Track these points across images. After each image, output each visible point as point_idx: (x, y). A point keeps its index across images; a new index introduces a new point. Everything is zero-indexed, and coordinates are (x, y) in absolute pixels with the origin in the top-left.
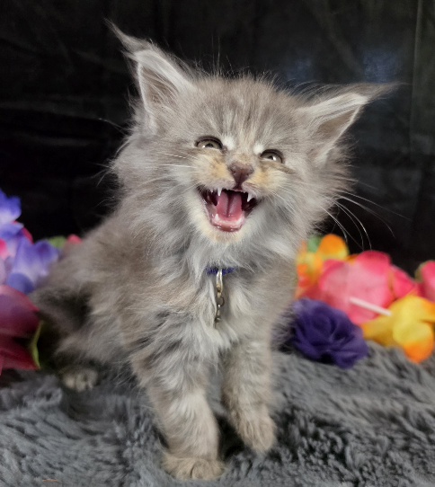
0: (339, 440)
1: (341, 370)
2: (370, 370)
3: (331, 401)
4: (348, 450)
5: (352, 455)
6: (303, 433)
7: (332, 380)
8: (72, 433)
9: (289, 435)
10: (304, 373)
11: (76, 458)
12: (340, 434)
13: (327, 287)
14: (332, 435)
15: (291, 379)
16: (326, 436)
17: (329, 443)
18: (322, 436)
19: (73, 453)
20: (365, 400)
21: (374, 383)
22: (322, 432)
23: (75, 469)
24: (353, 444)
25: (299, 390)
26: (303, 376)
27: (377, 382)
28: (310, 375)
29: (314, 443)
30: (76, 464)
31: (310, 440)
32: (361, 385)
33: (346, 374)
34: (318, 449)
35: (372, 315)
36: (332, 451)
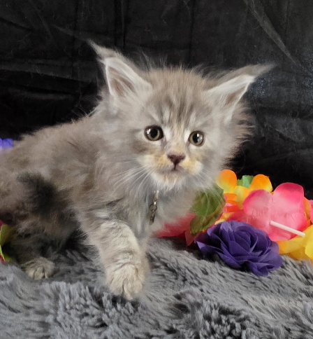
0: (238, 325)
1: (256, 277)
2: (281, 278)
3: (242, 298)
4: (244, 333)
5: (247, 337)
6: (208, 318)
7: (248, 284)
8: (14, 306)
9: (194, 318)
10: (224, 277)
11: (10, 326)
12: (240, 321)
14: (232, 320)
15: (211, 280)
16: (228, 321)
17: (229, 327)
18: (224, 322)
19: (8, 322)
20: (272, 301)
21: (284, 288)
22: (224, 318)
23: (8, 334)
24: (249, 329)
25: (216, 289)
26: (221, 279)
27: (287, 287)
28: (227, 278)
29: (215, 326)
30: (9, 330)
31: (213, 323)
32: (272, 289)
33: (260, 280)
34: (218, 331)
35: (289, 236)
36: (230, 334)
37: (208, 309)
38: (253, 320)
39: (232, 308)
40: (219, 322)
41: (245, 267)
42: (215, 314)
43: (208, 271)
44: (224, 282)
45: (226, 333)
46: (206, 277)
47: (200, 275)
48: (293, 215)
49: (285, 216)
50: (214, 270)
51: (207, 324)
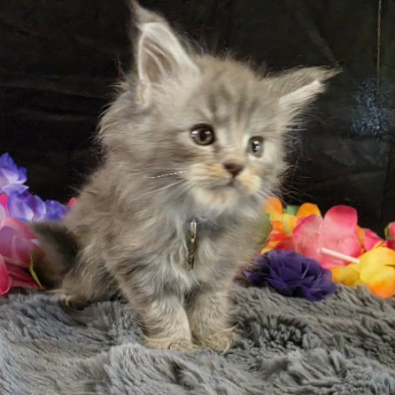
1: (309, 302)
2: (337, 302)
7: (301, 308)
10: (275, 302)
16: (287, 329)
17: (289, 333)
18: (283, 329)
21: (339, 310)
22: (283, 327)
27: (342, 309)
28: (279, 302)
29: (275, 333)
31: (272, 331)
32: (327, 311)
33: (315, 305)
34: (278, 337)
35: (341, 262)
36: (290, 339)
37: (265, 320)
40: (278, 329)
41: (296, 293)
42: (273, 323)
43: (259, 296)
45: (286, 338)
46: (257, 301)
47: (251, 299)
48: (346, 241)
49: (338, 242)
50: (264, 295)
51: (266, 332)
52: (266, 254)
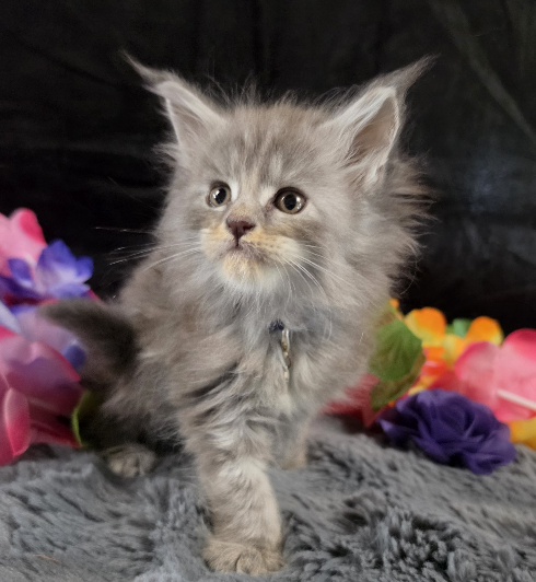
0: (441, 545)
1: (474, 476)
2: (515, 478)
3: (452, 508)
4: (452, 556)
5: (457, 563)
6: (395, 533)
7: (460, 487)
8: (93, 512)
9: (375, 534)
10: (421, 475)
11: (88, 540)
12: (444, 539)
13: (467, 376)
14: (434, 537)
15: (402, 479)
16: (426, 539)
17: (427, 547)
18: (419, 539)
19: (86, 534)
20: (498, 511)
21: (517, 493)
22: (420, 534)
23: (85, 552)
24: (460, 551)
25: (409, 491)
26: (418, 478)
27: (521, 492)
28: (429, 477)
29: (406, 546)
30: (86, 546)
31: (403, 542)
32: (498, 494)
33: (481, 481)
34: (411, 554)
35: (527, 414)
36: (430, 558)
37: (395, 520)
38: (466, 537)
39: (432, 520)
40: (413, 539)
41: (456, 461)
42: (406, 527)
43: (398, 465)
44: (421, 483)
45: (423, 556)
46: (393, 474)
47: (385, 471)
48: (534, 381)
49: (521, 383)
50: (407, 463)
51: (394, 542)
52: (415, 397)
